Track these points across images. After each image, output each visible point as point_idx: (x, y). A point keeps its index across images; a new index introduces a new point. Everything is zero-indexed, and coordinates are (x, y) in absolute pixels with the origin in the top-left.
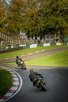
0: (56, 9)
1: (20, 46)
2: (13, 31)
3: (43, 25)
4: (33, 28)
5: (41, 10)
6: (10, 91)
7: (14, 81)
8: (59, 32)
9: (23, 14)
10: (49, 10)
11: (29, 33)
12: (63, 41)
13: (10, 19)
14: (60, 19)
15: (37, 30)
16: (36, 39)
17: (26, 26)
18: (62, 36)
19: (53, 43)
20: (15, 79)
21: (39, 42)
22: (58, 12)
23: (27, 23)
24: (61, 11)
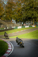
0: (32, 7)
1: (12, 27)
2: (8, 19)
3: (25, 16)
4: (19, 17)
5: (24, 7)
6: (7, 53)
7: (9, 47)
8: (34, 20)
9: (14, 10)
10: (28, 7)
11: (17, 20)
12: (36, 25)
13: (6, 12)
14: (34, 12)
15: (22, 18)
16: (21, 23)
17: (16, 16)
18: (36, 22)
19: (30, 26)
20: (9, 46)
21: (23, 25)
22: (33, 9)
23: (16, 15)
24: (35, 8)
